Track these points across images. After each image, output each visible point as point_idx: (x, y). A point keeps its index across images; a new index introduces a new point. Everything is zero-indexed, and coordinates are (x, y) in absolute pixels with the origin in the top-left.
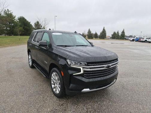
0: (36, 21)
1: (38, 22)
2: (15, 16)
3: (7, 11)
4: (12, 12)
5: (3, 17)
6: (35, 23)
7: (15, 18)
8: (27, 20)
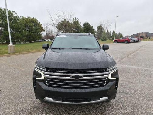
0: (99, 25)
1: (100, 26)
2: (80, 23)
3: (75, 19)
4: (78, 19)
5: (72, 24)
6: (98, 27)
7: (80, 25)
8: (90, 25)
